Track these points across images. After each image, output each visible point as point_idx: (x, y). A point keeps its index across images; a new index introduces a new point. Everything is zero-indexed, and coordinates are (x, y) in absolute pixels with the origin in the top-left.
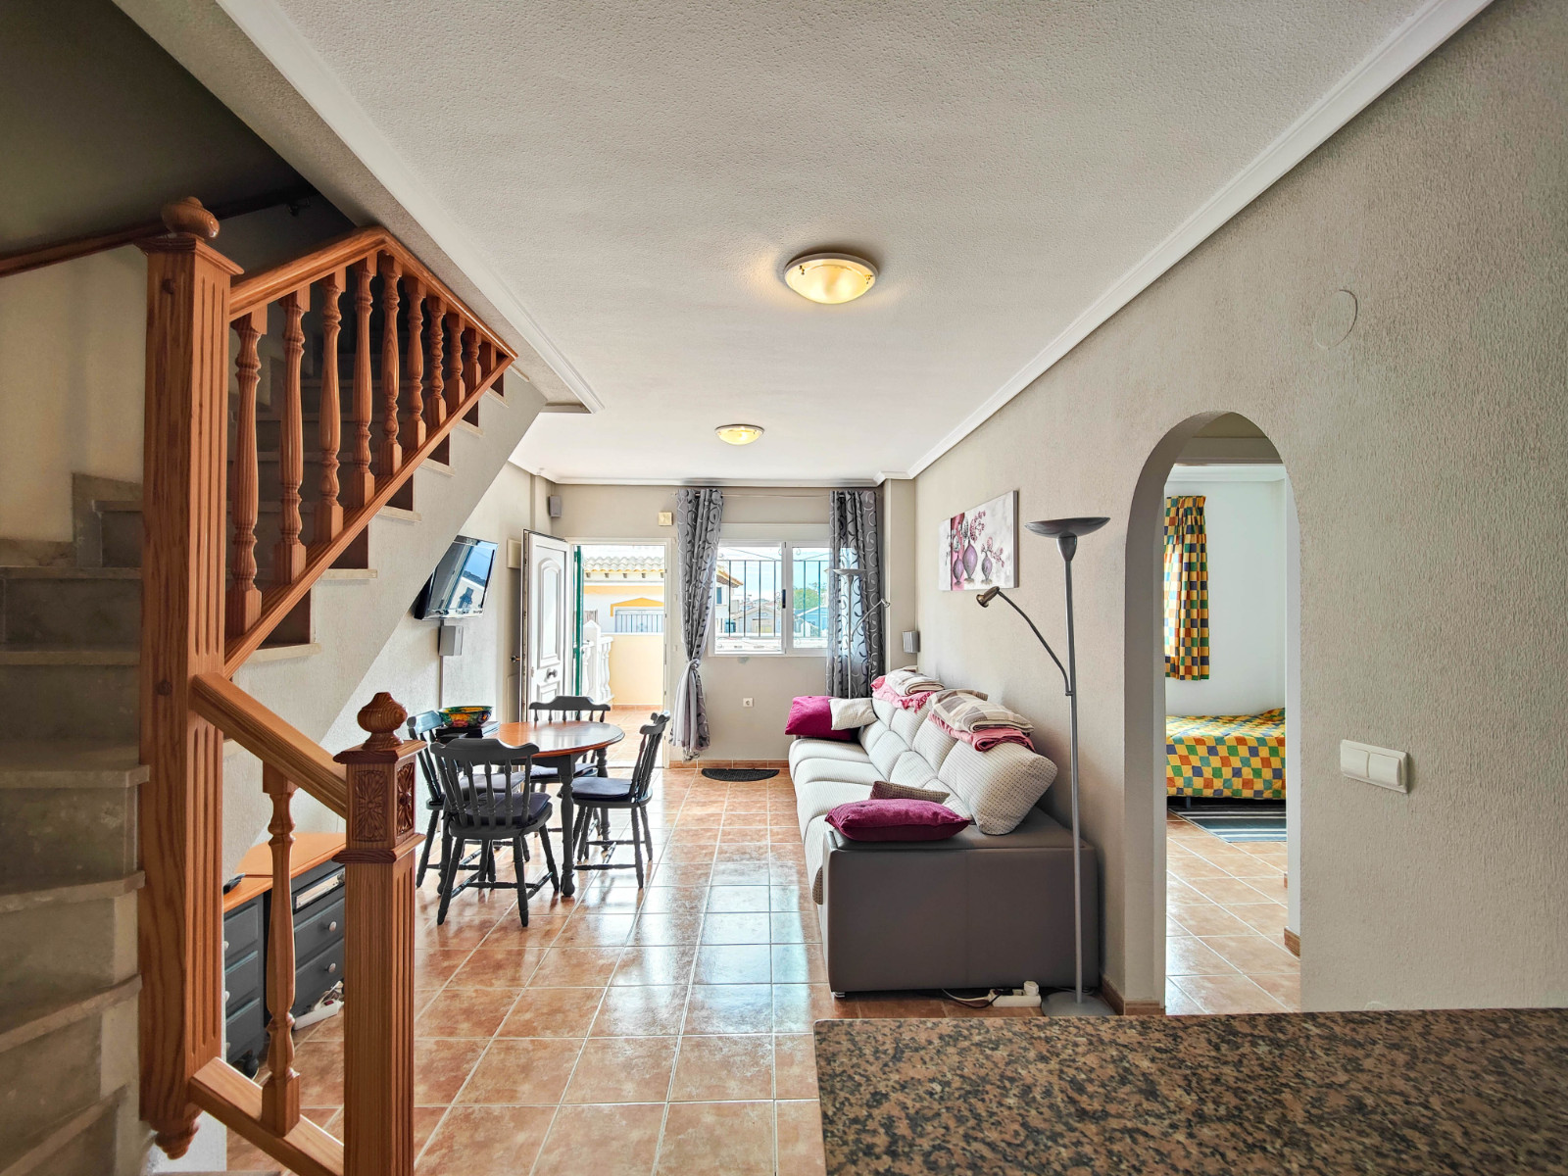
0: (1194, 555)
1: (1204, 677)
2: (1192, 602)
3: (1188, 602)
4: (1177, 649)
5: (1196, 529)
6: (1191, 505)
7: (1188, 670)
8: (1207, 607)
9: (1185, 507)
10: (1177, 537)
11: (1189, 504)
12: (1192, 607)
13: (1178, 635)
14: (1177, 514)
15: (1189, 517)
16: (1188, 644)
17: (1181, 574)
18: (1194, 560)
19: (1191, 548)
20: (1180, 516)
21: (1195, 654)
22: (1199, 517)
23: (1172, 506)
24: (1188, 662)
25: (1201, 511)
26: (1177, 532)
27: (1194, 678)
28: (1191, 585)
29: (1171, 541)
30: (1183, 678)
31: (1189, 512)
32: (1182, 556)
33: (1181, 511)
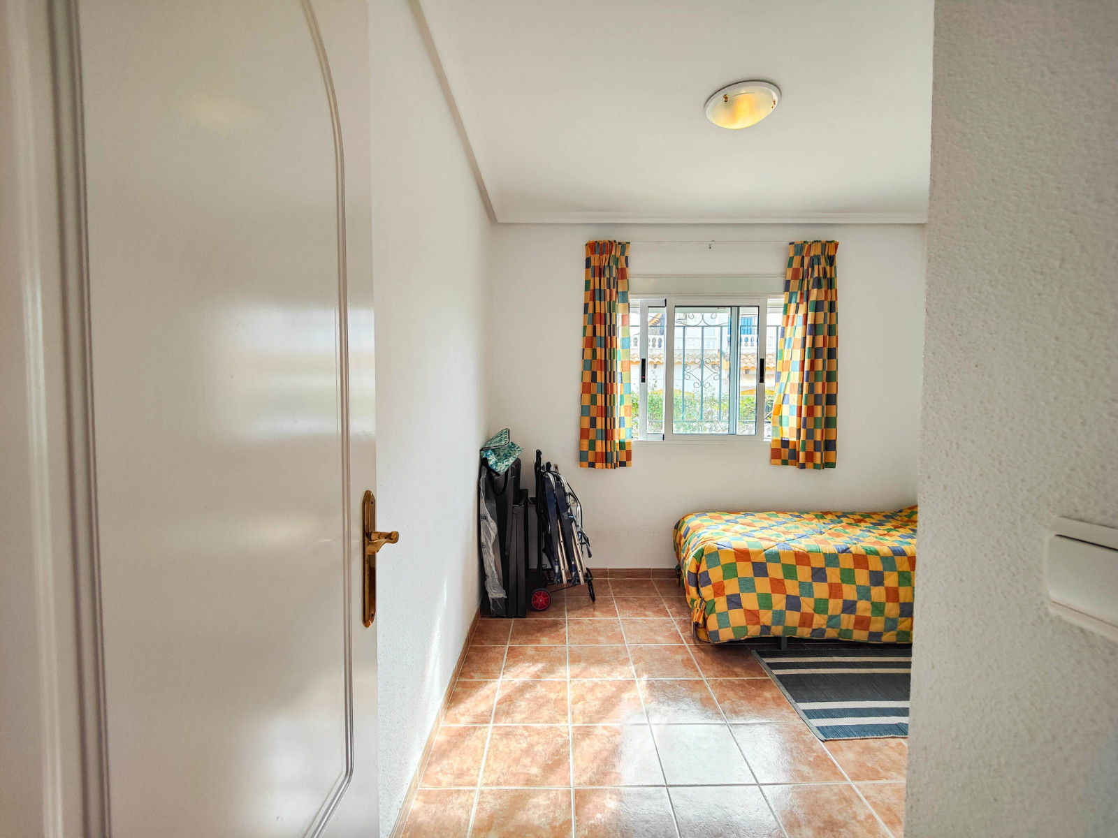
0: (821, 315)
1: (830, 465)
2: (816, 373)
3: (812, 373)
4: (799, 431)
5: (824, 282)
6: (818, 252)
7: (810, 457)
8: (835, 381)
9: (812, 255)
10: (801, 294)
11: (816, 251)
12: (816, 380)
13: (800, 415)
14: (802, 265)
15: (816, 267)
16: (810, 425)
17: (805, 339)
18: (820, 321)
19: (818, 307)
20: (805, 267)
21: (818, 438)
22: (828, 268)
23: (796, 254)
24: (810, 448)
25: (831, 260)
26: (801, 287)
27: (816, 467)
28: (815, 353)
29: (793, 300)
30: (803, 466)
31: (816, 261)
32: (806, 316)
33: (807, 260)
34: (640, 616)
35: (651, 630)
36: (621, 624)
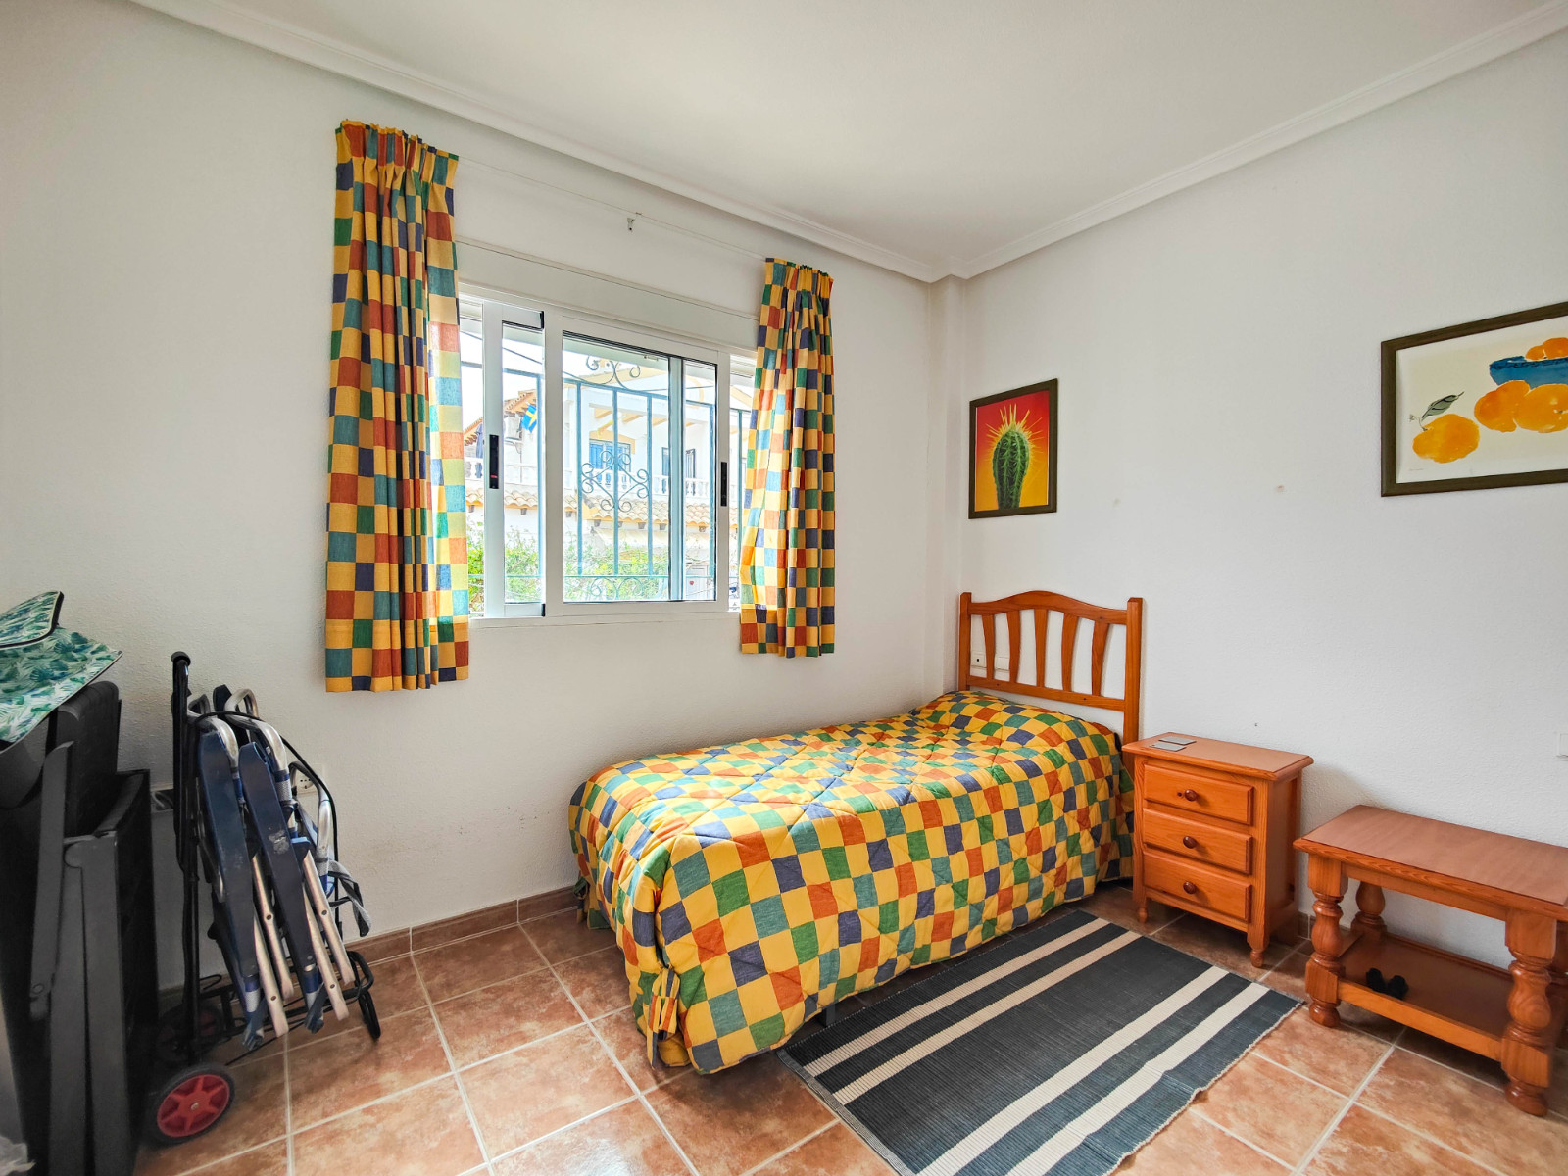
0: (814, 393)
1: (826, 648)
2: (808, 493)
3: (802, 494)
4: (782, 593)
5: (816, 340)
6: (809, 288)
7: (801, 637)
8: (833, 508)
9: (799, 288)
10: (784, 356)
11: (804, 283)
12: (808, 505)
13: (783, 564)
14: (784, 303)
15: (806, 310)
16: (801, 582)
17: (790, 432)
18: (813, 405)
19: (809, 380)
20: (790, 309)
21: (813, 602)
22: (821, 317)
23: (775, 282)
24: (801, 621)
25: (825, 306)
26: (782, 342)
27: (810, 652)
28: (807, 458)
29: (771, 364)
30: (791, 653)
31: (805, 300)
32: (791, 394)
33: (791, 296)
34: (510, 1045)
35: (545, 1080)
36: (461, 1091)
